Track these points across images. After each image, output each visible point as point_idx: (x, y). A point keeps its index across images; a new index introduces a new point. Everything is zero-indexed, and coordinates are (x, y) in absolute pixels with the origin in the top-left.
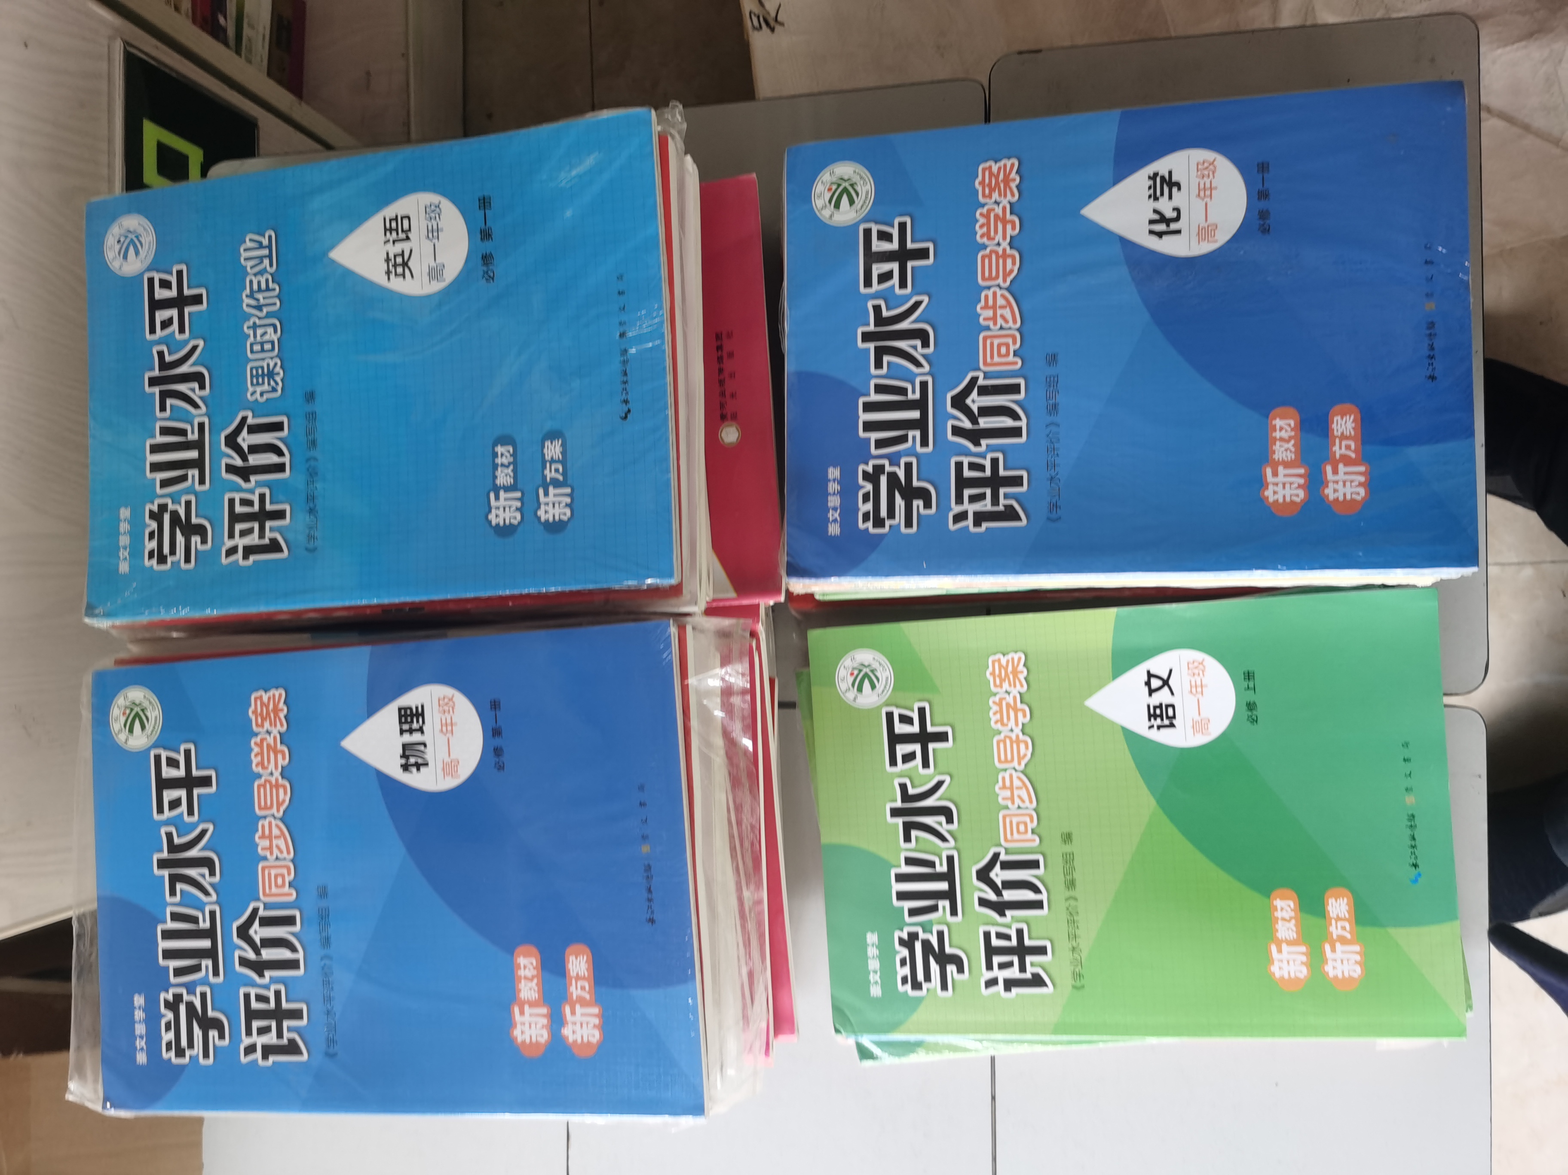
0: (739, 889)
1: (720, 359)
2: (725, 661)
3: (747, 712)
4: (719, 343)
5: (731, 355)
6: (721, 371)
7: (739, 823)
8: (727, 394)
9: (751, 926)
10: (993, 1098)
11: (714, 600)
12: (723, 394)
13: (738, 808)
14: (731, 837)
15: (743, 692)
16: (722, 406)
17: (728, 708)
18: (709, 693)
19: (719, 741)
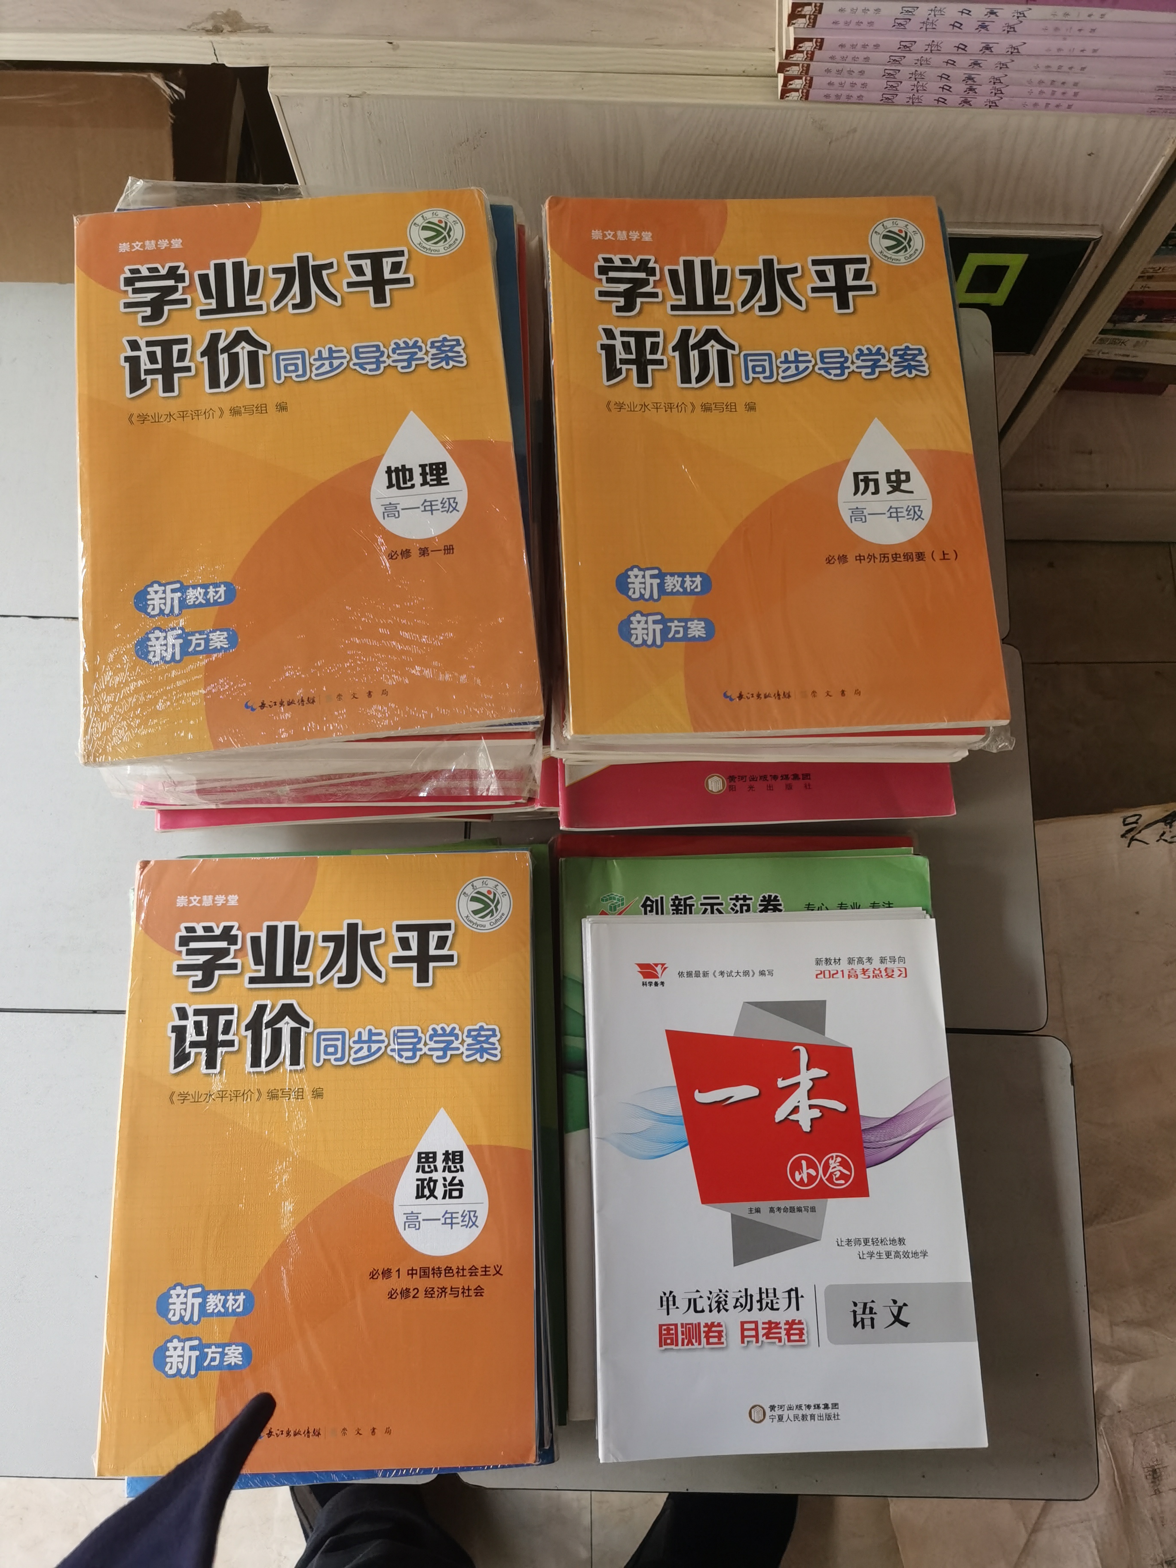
0: (291, 782)
1: (786, 777)
2: (501, 775)
3: (455, 793)
4: (801, 777)
5: (789, 787)
6: (775, 777)
7: (353, 783)
8: (752, 783)
9: (258, 792)
10: (95, 1012)
11: (563, 766)
12: (753, 779)
13: (366, 783)
14: (340, 776)
15: (472, 789)
16: (742, 778)
17: (457, 775)
18: (473, 758)
19: (427, 766)
